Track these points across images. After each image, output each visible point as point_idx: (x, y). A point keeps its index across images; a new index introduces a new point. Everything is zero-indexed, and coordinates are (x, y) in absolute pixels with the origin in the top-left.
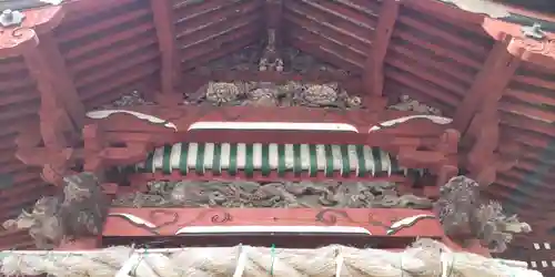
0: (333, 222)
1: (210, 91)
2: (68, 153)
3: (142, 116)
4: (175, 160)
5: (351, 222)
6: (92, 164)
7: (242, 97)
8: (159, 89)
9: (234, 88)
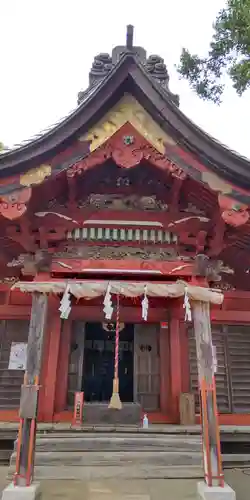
0: (147, 268)
1: (91, 200)
2: (33, 238)
3: (61, 216)
4: (77, 235)
5: (154, 268)
6: (44, 242)
7: (109, 202)
8: (67, 199)
9: (104, 198)
